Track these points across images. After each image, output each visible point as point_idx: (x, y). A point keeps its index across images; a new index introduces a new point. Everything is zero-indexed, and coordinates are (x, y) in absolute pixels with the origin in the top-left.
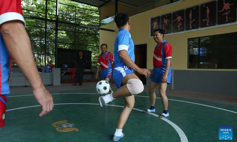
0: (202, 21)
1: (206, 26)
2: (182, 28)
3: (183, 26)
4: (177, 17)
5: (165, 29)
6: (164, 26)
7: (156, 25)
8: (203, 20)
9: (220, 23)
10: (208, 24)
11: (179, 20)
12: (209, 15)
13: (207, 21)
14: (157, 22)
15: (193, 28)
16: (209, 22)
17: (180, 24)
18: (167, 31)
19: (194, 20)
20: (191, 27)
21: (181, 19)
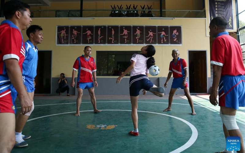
0: (108, 39)
1: (111, 43)
2: (91, 41)
3: (92, 39)
4: (87, 31)
5: (74, 39)
6: (73, 36)
7: (64, 34)
8: (110, 38)
9: (121, 43)
10: (113, 42)
11: (88, 34)
12: (114, 35)
13: (112, 40)
14: (65, 31)
15: (101, 43)
16: (114, 40)
17: (89, 38)
18: (77, 41)
19: (102, 37)
20: (99, 42)
21: (91, 34)
